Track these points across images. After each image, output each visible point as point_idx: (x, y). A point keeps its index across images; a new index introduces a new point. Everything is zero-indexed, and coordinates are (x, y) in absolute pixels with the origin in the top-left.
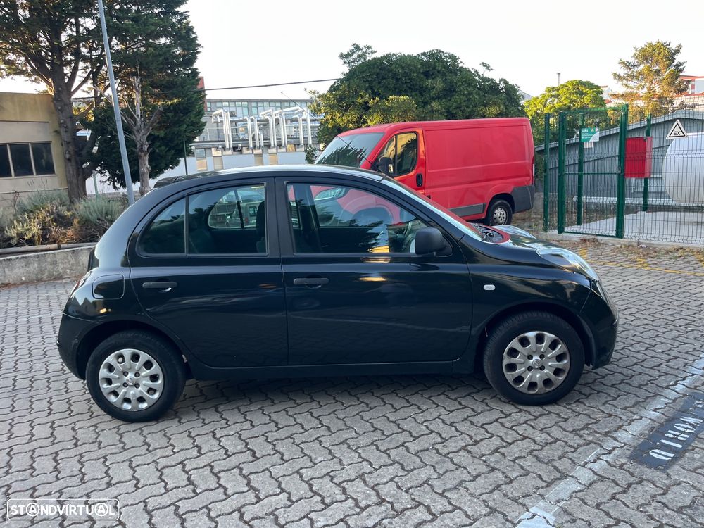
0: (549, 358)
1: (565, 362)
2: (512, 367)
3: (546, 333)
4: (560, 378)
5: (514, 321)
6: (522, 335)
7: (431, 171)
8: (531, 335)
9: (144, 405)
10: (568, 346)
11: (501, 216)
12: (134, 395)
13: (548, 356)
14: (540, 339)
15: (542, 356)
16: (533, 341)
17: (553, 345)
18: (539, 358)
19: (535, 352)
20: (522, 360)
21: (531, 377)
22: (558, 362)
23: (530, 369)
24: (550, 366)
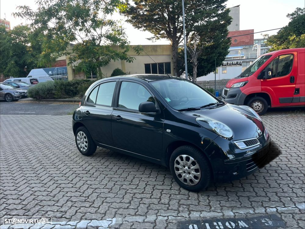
1: (199, 173)
2: (178, 169)
3: (190, 157)
4: (196, 181)
5: (179, 149)
6: (181, 155)
8: (184, 156)
9: (84, 150)
10: (200, 166)
12: (83, 146)
14: (188, 159)
15: (189, 168)
16: (184, 159)
17: (193, 163)
18: (188, 168)
19: (186, 164)
20: (181, 167)
21: (185, 176)
22: (196, 172)
23: (184, 172)
24: (193, 174)
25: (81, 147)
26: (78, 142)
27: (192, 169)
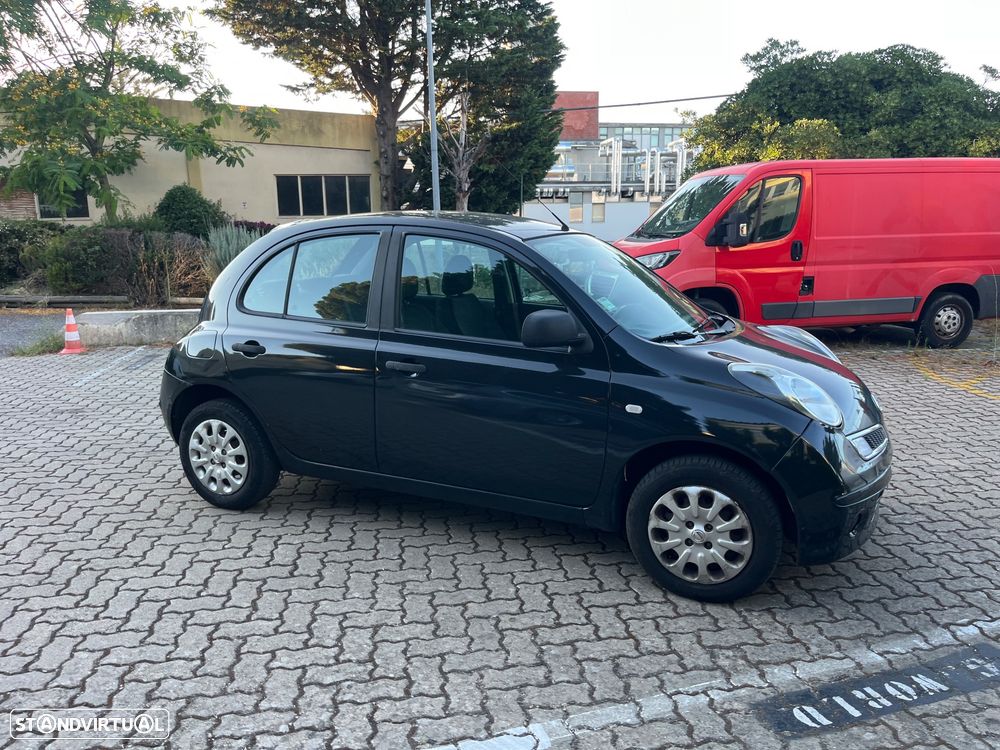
0: (719, 532)
1: (746, 542)
2: (662, 535)
3: (716, 492)
4: (734, 567)
5: (672, 466)
6: (678, 489)
7: (819, 238)
8: (693, 491)
9: (228, 490)
10: (749, 518)
11: (951, 321)
12: (220, 475)
13: (718, 528)
14: (706, 500)
15: (708, 527)
16: (693, 501)
17: (727, 513)
18: (703, 530)
19: (697, 518)
20: (677, 527)
21: (689, 555)
22: (733, 541)
23: (689, 542)
24: (720, 545)
25: (213, 479)
26: (194, 459)
27: (720, 532)
